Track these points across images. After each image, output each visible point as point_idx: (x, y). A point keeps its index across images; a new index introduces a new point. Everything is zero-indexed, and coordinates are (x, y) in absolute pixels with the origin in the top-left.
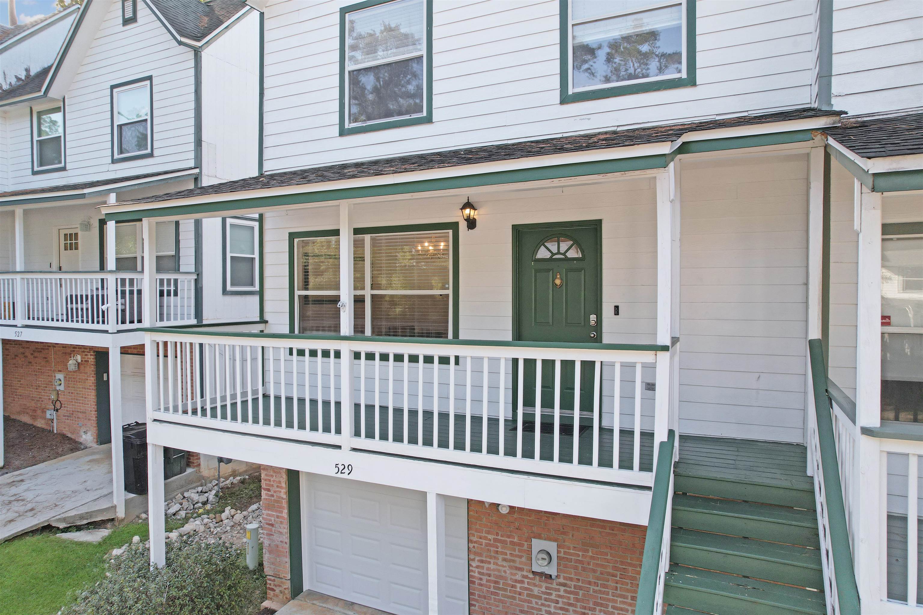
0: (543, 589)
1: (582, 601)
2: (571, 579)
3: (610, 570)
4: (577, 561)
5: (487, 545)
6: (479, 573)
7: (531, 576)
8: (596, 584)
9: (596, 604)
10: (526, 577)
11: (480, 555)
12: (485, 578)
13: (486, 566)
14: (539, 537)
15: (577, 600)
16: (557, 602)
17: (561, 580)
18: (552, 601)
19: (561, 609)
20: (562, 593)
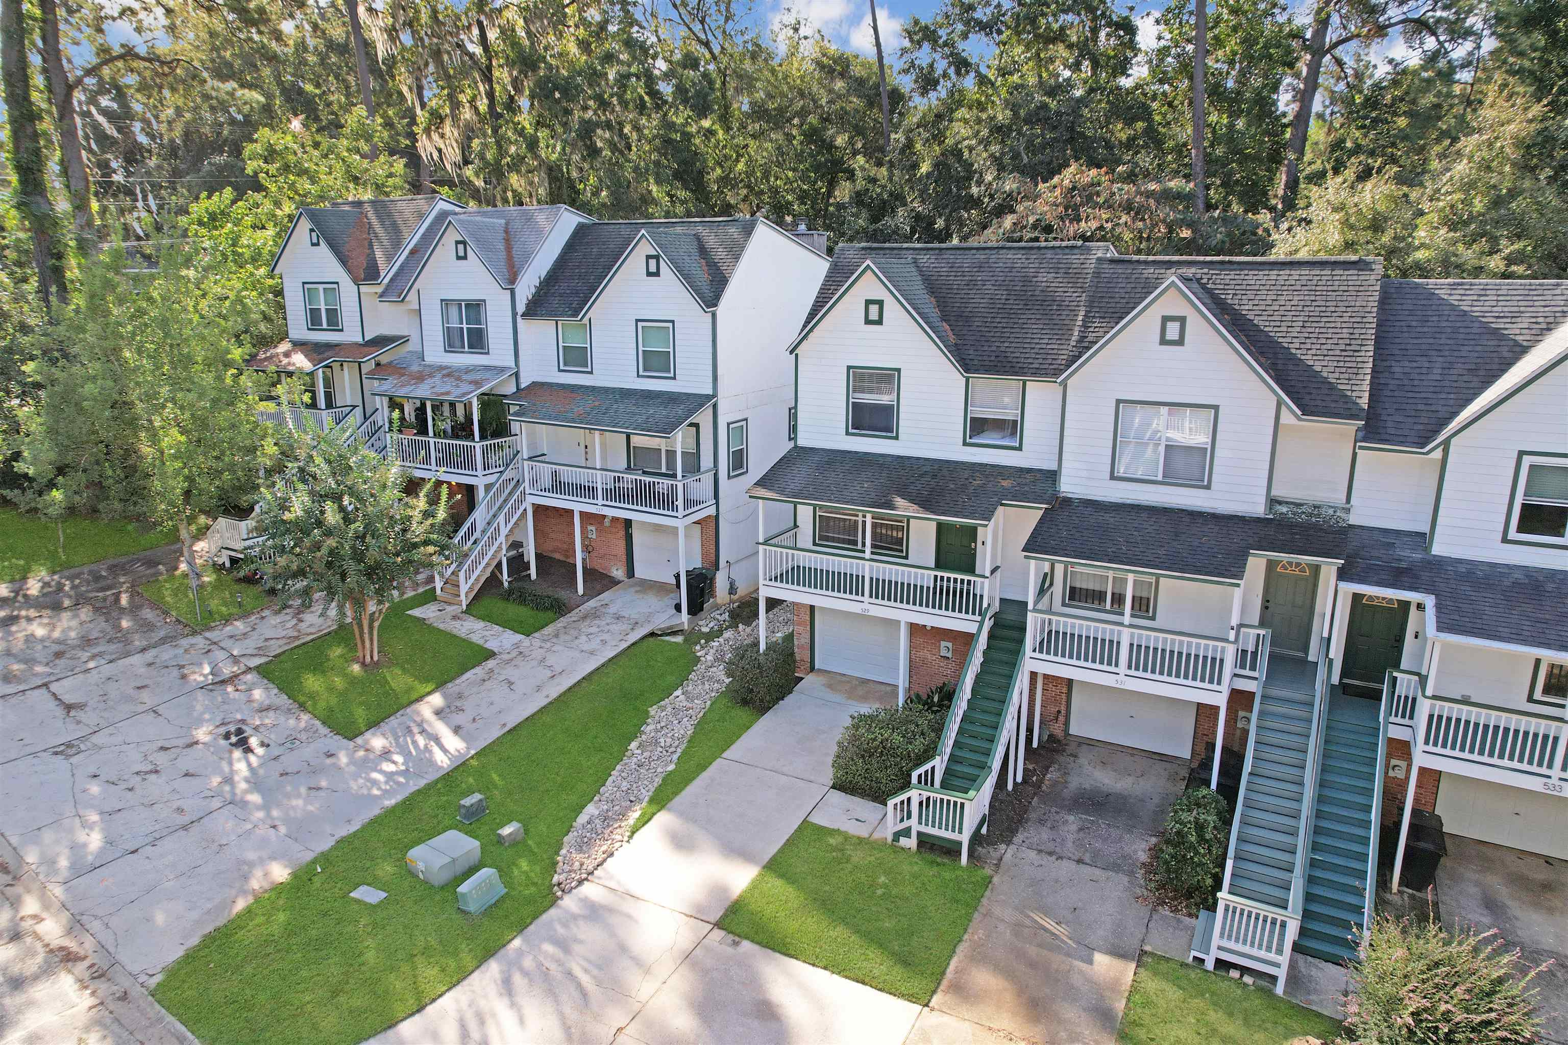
0: (945, 664)
2: (958, 659)
4: (961, 651)
5: (919, 644)
6: (915, 657)
7: (940, 658)
10: (937, 658)
11: (916, 648)
12: (917, 659)
13: (918, 653)
14: (944, 640)
16: (951, 669)
17: (954, 659)
18: (949, 669)
19: (953, 672)
20: (954, 665)
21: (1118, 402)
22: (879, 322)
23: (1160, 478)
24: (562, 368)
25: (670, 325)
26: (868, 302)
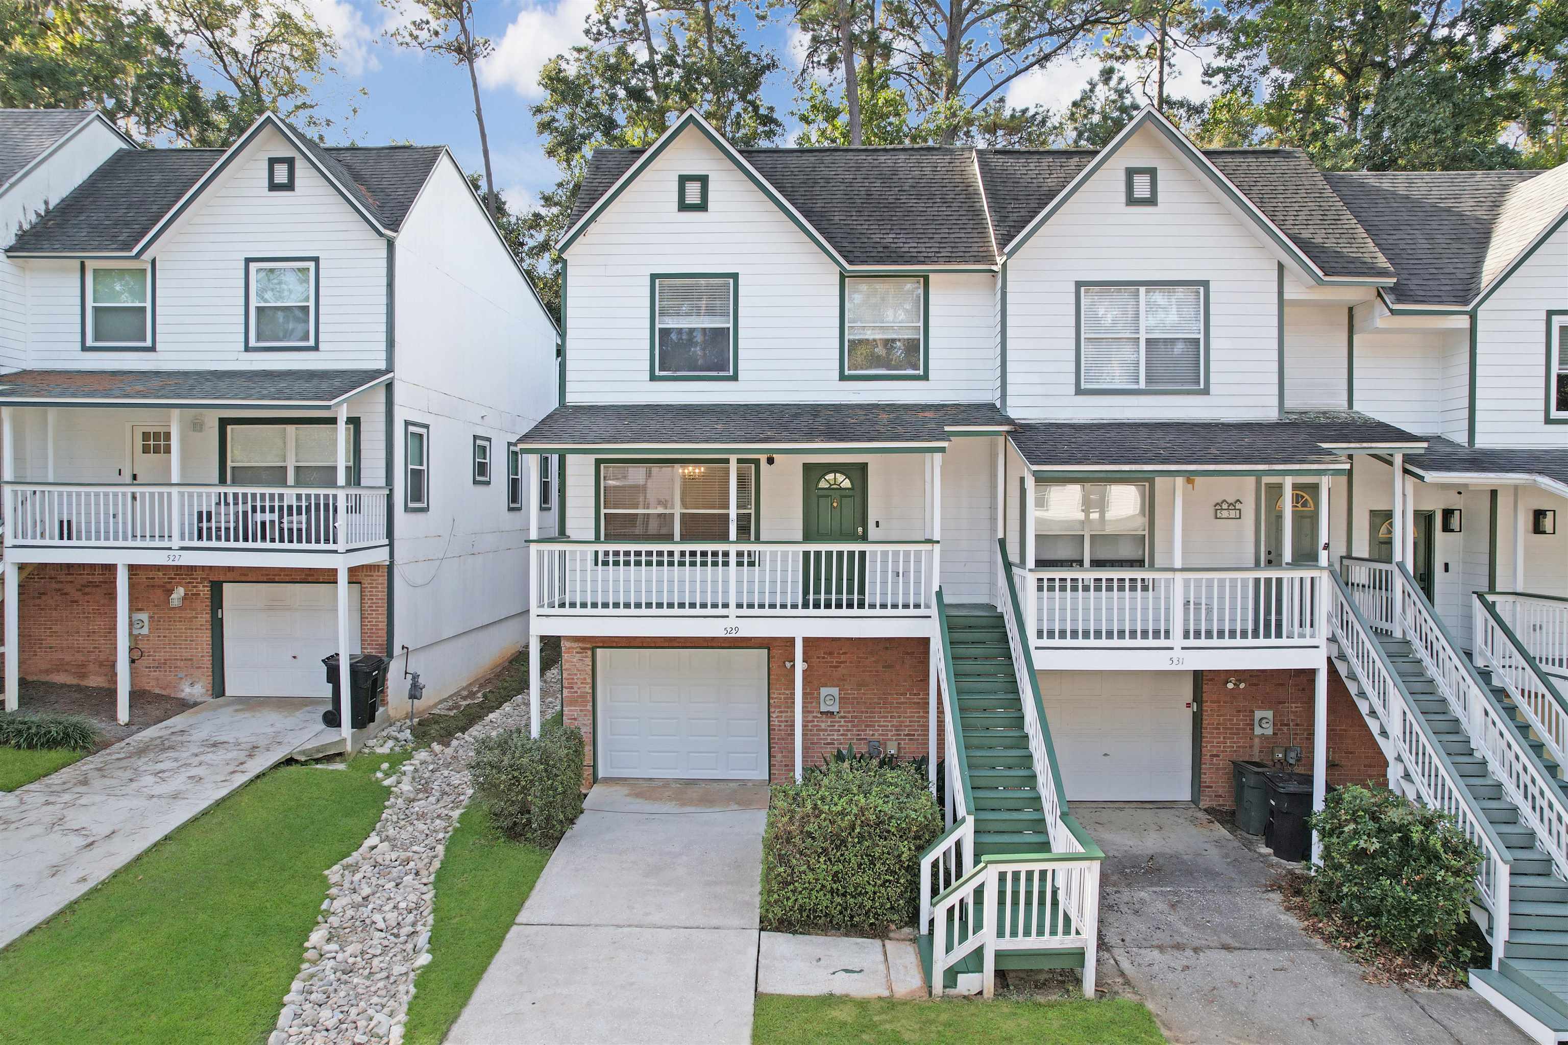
0: (829, 723)
1: (857, 726)
2: (849, 712)
3: (876, 700)
4: (854, 698)
5: (785, 699)
6: (779, 721)
7: (819, 715)
8: (867, 712)
9: (867, 726)
10: (816, 717)
11: (780, 707)
12: (783, 724)
13: (784, 715)
14: (825, 685)
15: (854, 726)
16: (839, 731)
17: (842, 714)
18: (835, 731)
19: (842, 735)
20: (842, 723)
21: (1079, 284)
22: (702, 207)
23: (1142, 385)
24: (89, 342)
25: (312, 265)
26: (683, 180)
